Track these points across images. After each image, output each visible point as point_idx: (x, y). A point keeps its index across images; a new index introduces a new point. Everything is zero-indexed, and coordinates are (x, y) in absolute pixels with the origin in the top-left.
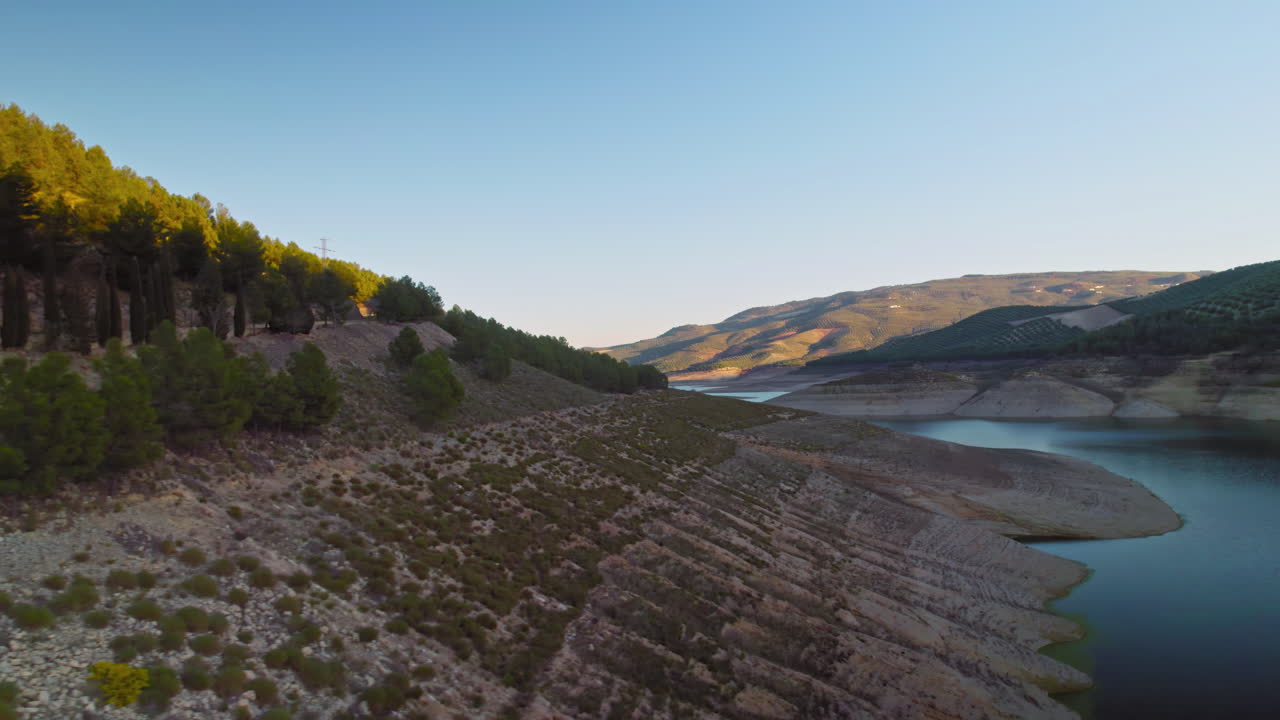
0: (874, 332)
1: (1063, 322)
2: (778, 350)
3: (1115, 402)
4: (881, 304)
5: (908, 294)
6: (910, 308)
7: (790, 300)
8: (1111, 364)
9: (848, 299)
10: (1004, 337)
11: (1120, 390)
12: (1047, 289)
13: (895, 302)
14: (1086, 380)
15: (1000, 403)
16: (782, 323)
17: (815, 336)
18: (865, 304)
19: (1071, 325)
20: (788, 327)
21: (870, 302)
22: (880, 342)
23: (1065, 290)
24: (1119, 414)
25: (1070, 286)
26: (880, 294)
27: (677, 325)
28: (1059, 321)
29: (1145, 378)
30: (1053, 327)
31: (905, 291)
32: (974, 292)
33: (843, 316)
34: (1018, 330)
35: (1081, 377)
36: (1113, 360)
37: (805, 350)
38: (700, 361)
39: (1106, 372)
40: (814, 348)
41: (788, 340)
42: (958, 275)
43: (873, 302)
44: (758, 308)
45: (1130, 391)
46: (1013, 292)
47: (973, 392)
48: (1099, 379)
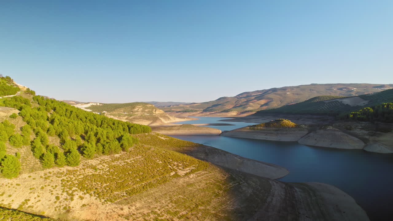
0: (281, 101)
1: (343, 103)
2: (250, 106)
3: (365, 143)
4: (285, 92)
5: (293, 89)
6: (293, 94)
7: (256, 90)
8: (363, 125)
9: (274, 90)
10: (321, 107)
11: (367, 137)
12: (338, 89)
13: (288, 91)
14: (352, 131)
15: (316, 140)
16: (253, 98)
17: (263, 102)
18: (279, 92)
19: (346, 103)
20: (255, 99)
21: (280, 91)
22: (283, 105)
23: (344, 89)
24: (367, 149)
25: (345, 88)
26: (284, 89)
27: (221, 97)
28: (341, 102)
29: (378, 132)
30: (339, 104)
31: (292, 88)
32: (314, 89)
33: (271, 96)
34: (326, 105)
35: (350, 130)
36: (364, 124)
37: (259, 106)
38: (226, 109)
39: (361, 129)
40: (262, 106)
41: (255, 103)
42: (309, 84)
43: (282, 91)
44: (246, 92)
45: (371, 138)
46: (327, 90)
47: (306, 132)
48: (358, 131)
